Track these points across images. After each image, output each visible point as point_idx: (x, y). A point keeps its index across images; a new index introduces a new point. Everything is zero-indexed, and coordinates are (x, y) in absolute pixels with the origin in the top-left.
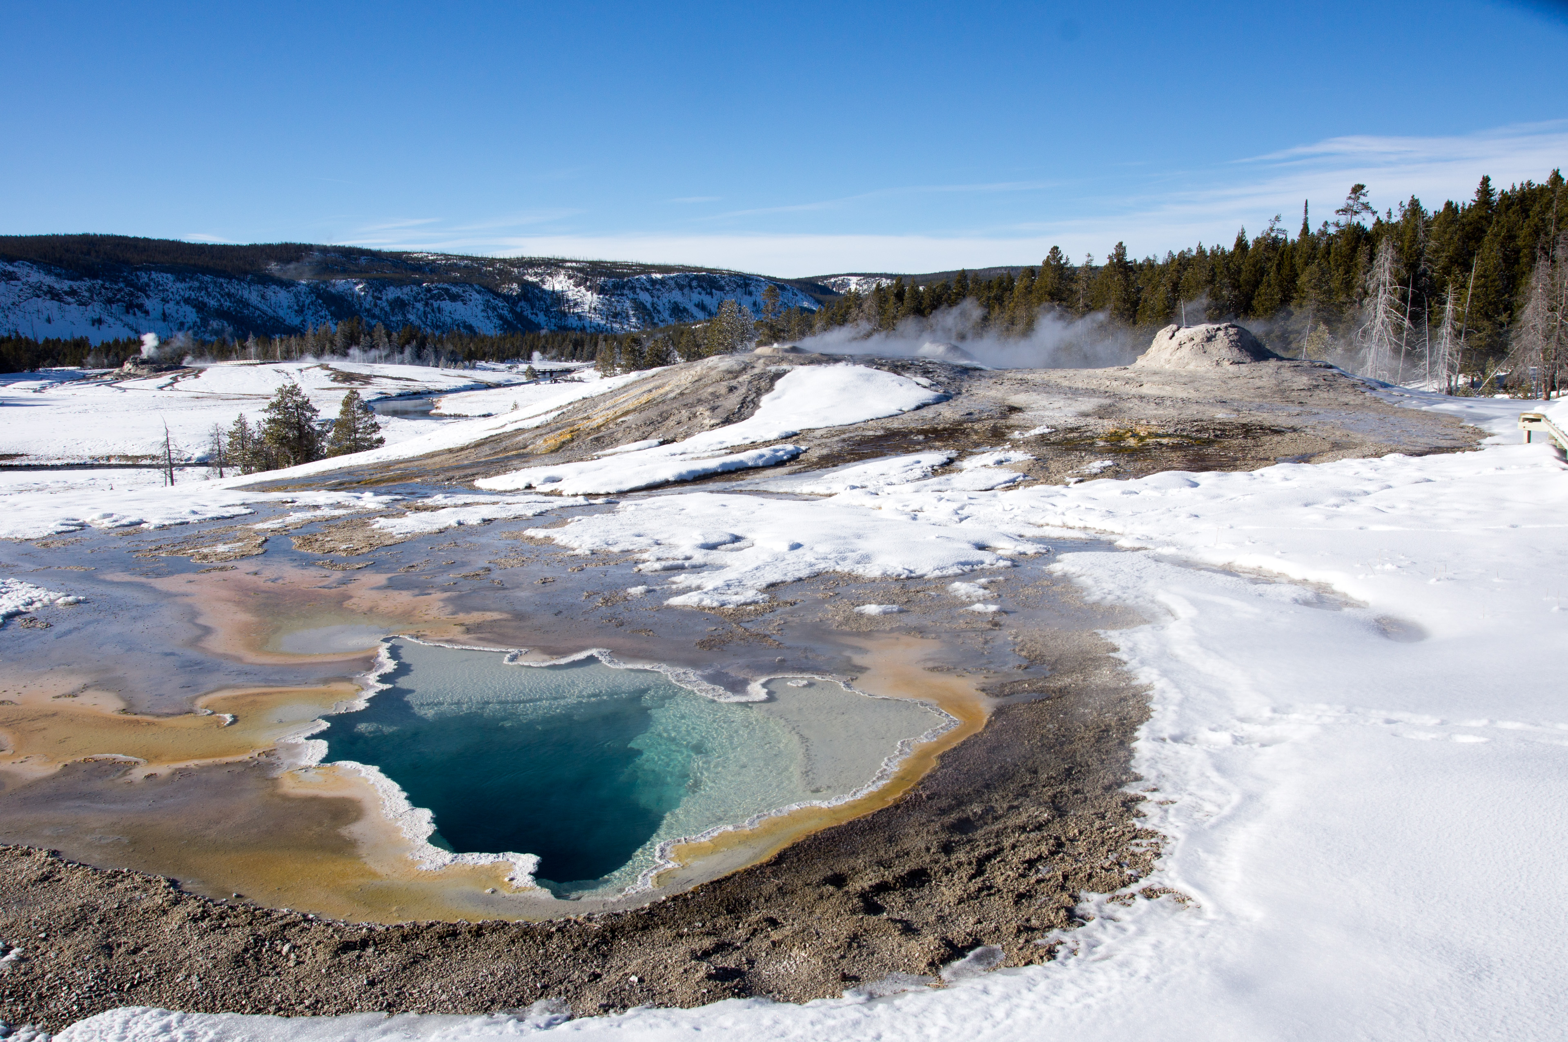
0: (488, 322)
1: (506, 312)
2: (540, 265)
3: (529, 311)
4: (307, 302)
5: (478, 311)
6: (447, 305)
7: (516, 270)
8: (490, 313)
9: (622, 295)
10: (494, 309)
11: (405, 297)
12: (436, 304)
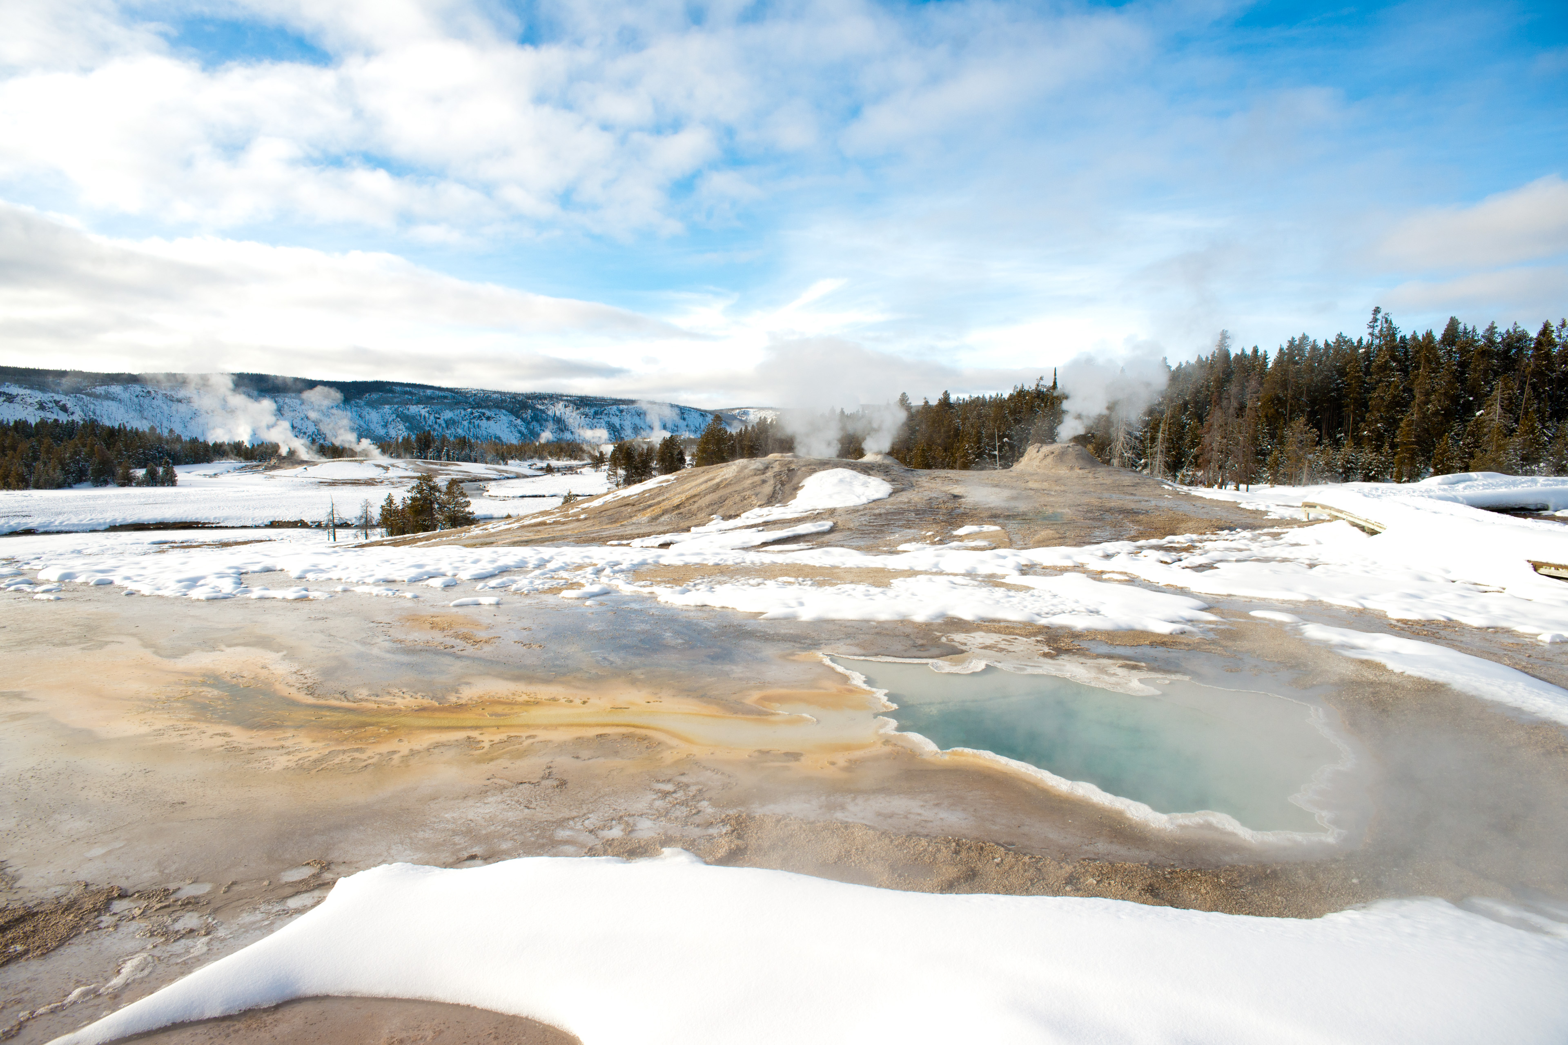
0: (511, 434)
1: (523, 429)
2: (545, 399)
3: (539, 428)
4: (390, 419)
5: (504, 427)
6: (484, 423)
7: (530, 401)
8: (513, 429)
9: (601, 419)
10: (516, 426)
11: (456, 418)
12: (477, 422)
